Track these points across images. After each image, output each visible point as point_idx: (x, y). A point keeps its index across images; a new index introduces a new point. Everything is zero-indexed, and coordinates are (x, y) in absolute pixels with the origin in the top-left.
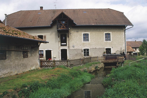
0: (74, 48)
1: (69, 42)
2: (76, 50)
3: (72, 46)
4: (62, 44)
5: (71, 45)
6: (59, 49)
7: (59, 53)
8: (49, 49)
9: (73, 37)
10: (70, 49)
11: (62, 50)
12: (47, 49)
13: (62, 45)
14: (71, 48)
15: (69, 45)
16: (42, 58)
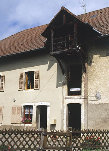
0: (100, 101)
1: (86, 85)
2: (106, 107)
3: (94, 95)
4: (72, 90)
5: (91, 94)
6: (63, 102)
7: (63, 113)
8: (44, 104)
9: (98, 70)
10: (89, 102)
11: (70, 106)
12: (39, 104)
13: (70, 93)
14: (92, 101)
15: (86, 91)
16: (30, 125)
